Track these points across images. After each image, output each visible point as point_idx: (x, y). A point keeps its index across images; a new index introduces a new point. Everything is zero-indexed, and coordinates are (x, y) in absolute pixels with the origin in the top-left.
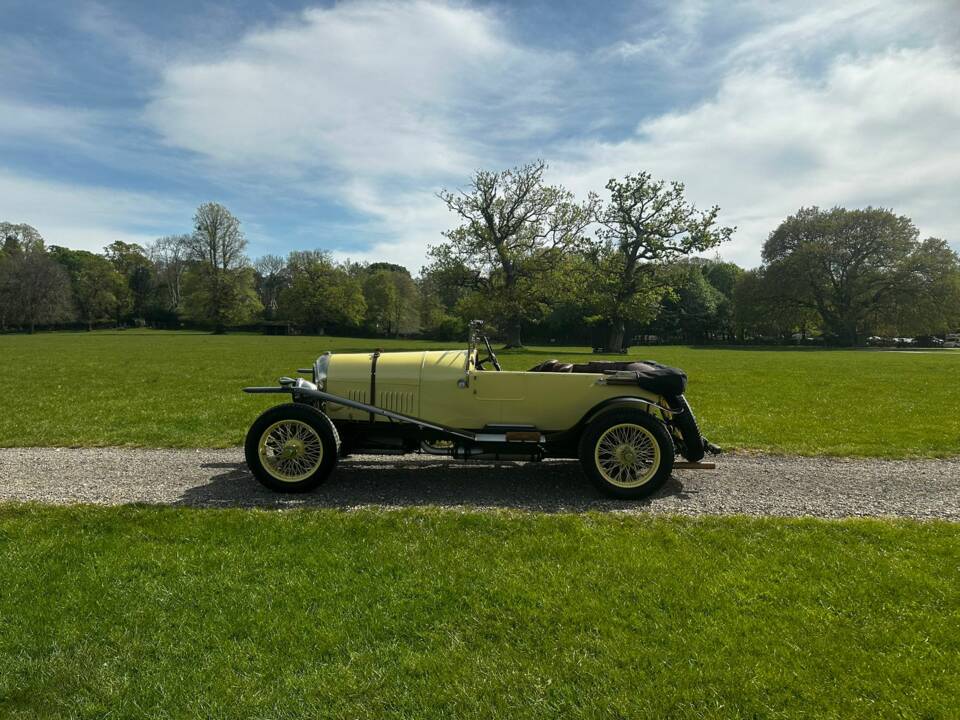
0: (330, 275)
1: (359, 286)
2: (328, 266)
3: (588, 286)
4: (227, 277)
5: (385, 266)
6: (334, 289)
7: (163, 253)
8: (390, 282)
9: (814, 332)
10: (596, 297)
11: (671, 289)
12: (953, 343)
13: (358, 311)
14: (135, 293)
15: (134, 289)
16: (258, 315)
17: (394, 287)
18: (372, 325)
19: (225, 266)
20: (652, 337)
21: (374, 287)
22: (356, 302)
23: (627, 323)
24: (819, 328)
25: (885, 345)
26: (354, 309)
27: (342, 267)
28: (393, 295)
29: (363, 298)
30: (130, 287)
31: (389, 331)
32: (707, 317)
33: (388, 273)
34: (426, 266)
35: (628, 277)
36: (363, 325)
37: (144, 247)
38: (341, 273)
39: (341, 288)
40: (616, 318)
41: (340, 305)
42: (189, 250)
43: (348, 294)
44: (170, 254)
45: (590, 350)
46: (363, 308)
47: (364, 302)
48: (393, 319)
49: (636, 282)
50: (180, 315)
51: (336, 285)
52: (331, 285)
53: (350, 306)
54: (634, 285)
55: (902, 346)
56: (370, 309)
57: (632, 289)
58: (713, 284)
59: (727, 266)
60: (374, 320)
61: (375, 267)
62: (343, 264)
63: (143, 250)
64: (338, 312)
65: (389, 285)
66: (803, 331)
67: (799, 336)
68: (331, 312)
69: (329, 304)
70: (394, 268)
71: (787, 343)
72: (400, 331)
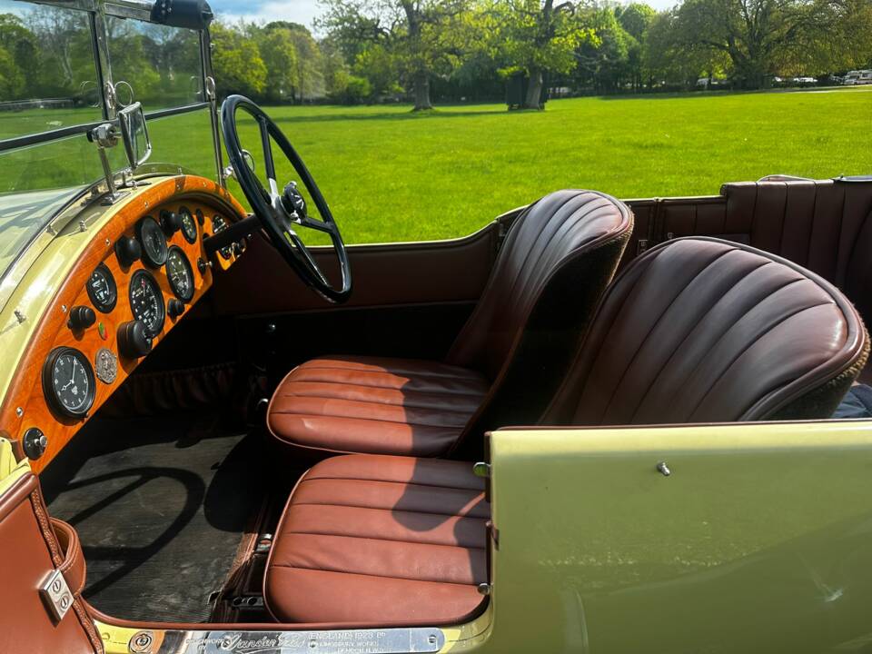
0: (223, 38)
1: (255, 48)
2: (221, 28)
3: (501, 32)
4: (115, 46)
5: (282, 25)
6: (229, 53)
7: (42, 22)
8: (288, 42)
9: (721, 75)
10: (510, 44)
11: (592, 31)
12: (854, 81)
13: (258, 77)
14: (23, 70)
15: (21, 66)
16: (155, 87)
17: (293, 47)
18: (275, 91)
19: (110, 34)
20: (564, 90)
21: (271, 49)
22: (255, 66)
23: (545, 72)
24: (725, 72)
25: (788, 85)
26: (253, 75)
27: (236, 28)
28: (294, 57)
29: (261, 62)
30: (16, 63)
31: (293, 96)
32: (618, 64)
33: (286, 33)
34: (318, 17)
35: (547, 18)
36: (265, 91)
37: (21, 17)
38: (235, 35)
39: (237, 51)
40: (534, 69)
41: (239, 71)
42: (70, 18)
43: (246, 57)
44: (51, 24)
45: (504, 107)
46: (263, 72)
47: (263, 66)
48: (296, 83)
49: (556, 24)
50: (76, 92)
51: (231, 48)
52: (225, 48)
53: (249, 71)
54: (553, 27)
55: (804, 86)
56: (271, 75)
57: (551, 33)
58: (626, 27)
59: (640, 7)
60: (277, 86)
61: (272, 26)
62: (237, 24)
63: (21, 21)
64: (237, 79)
65: (287, 45)
66: (710, 75)
67: (705, 81)
68: (230, 79)
69: (226, 70)
70: (291, 26)
71: (694, 89)
72: (305, 97)
